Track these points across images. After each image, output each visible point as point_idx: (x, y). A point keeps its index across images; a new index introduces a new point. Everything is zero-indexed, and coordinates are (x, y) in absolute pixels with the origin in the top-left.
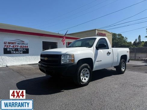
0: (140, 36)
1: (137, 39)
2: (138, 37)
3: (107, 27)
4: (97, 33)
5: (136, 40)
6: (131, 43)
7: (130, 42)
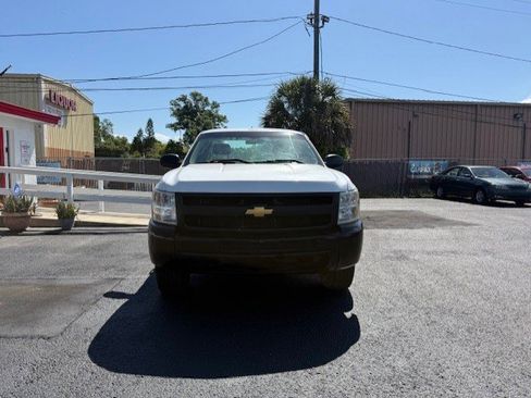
0: (150, 123)
1: (144, 130)
2: (146, 124)
3: (78, 81)
4: (44, 94)
5: (140, 131)
6: (124, 141)
7: (121, 137)
